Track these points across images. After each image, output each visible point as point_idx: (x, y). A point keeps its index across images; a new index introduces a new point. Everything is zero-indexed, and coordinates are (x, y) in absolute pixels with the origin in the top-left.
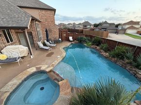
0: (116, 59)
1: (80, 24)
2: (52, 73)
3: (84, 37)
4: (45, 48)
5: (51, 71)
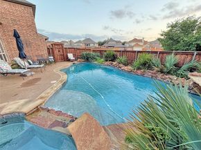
0: (142, 70)
1: (80, 42)
2: (42, 114)
3: (91, 53)
4: (17, 71)
5: (37, 109)
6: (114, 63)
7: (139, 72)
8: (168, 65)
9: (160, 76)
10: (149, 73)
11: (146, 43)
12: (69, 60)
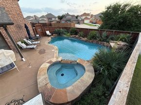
1: (43, 17)
6: (77, 36)
7: (91, 41)
8: (103, 37)
9: (100, 42)
10: (95, 41)
11: (92, 16)
12: (48, 36)
